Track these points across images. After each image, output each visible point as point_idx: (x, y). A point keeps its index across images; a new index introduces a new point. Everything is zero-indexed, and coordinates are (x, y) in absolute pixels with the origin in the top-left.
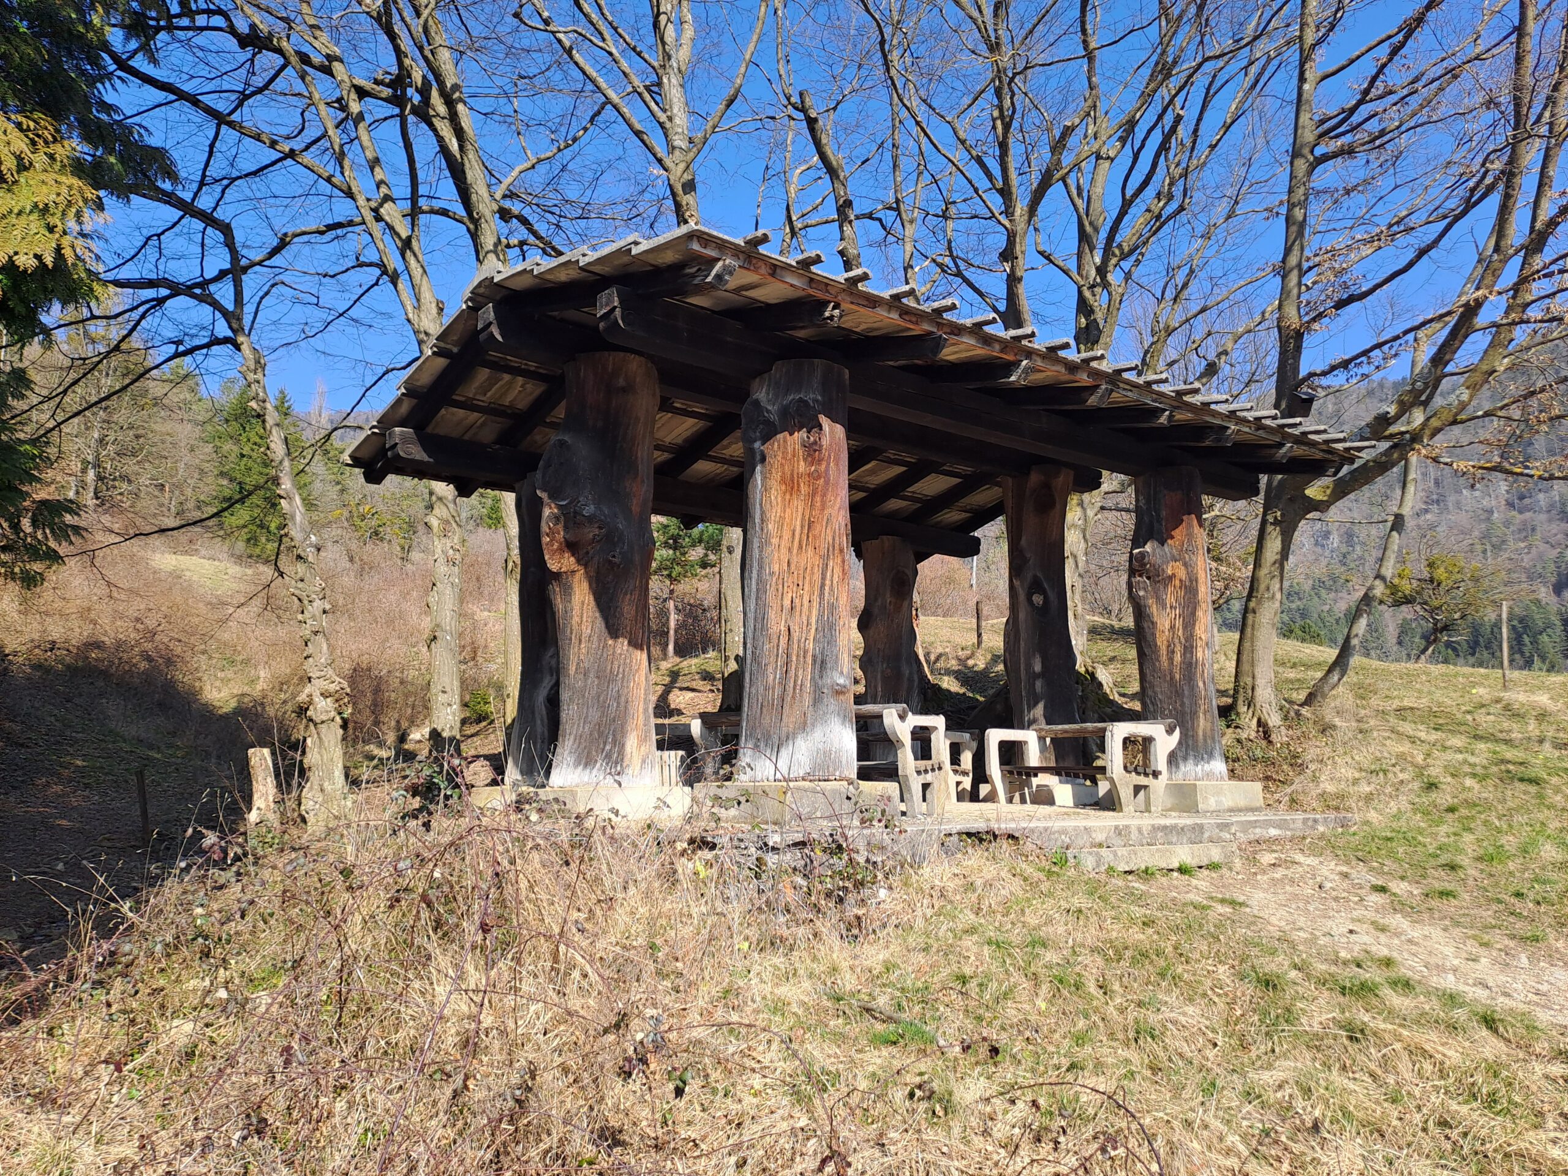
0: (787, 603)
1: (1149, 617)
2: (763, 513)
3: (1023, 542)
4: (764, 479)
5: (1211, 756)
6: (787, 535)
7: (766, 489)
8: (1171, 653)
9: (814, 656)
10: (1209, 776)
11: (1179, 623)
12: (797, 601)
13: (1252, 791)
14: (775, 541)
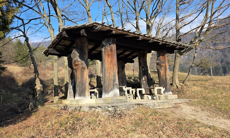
0: (109, 72)
1: (160, 71)
2: (105, 60)
3: (141, 61)
4: (105, 55)
5: (170, 91)
6: (108, 63)
7: (105, 56)
8: (163, 77)
9: (113, 80)
10: (169, 94)
11: (164, 72)
12: (110, 72)
13: (176, 96)
14: (107, 63)
